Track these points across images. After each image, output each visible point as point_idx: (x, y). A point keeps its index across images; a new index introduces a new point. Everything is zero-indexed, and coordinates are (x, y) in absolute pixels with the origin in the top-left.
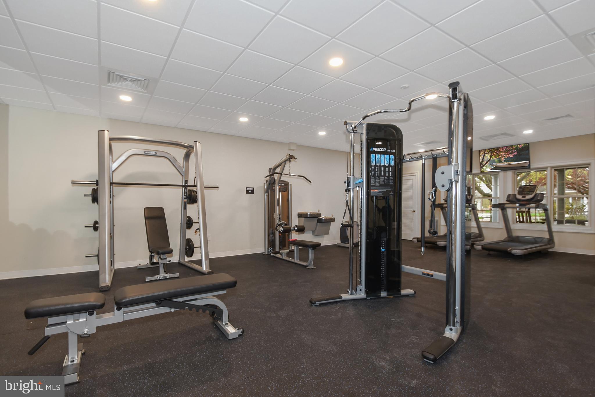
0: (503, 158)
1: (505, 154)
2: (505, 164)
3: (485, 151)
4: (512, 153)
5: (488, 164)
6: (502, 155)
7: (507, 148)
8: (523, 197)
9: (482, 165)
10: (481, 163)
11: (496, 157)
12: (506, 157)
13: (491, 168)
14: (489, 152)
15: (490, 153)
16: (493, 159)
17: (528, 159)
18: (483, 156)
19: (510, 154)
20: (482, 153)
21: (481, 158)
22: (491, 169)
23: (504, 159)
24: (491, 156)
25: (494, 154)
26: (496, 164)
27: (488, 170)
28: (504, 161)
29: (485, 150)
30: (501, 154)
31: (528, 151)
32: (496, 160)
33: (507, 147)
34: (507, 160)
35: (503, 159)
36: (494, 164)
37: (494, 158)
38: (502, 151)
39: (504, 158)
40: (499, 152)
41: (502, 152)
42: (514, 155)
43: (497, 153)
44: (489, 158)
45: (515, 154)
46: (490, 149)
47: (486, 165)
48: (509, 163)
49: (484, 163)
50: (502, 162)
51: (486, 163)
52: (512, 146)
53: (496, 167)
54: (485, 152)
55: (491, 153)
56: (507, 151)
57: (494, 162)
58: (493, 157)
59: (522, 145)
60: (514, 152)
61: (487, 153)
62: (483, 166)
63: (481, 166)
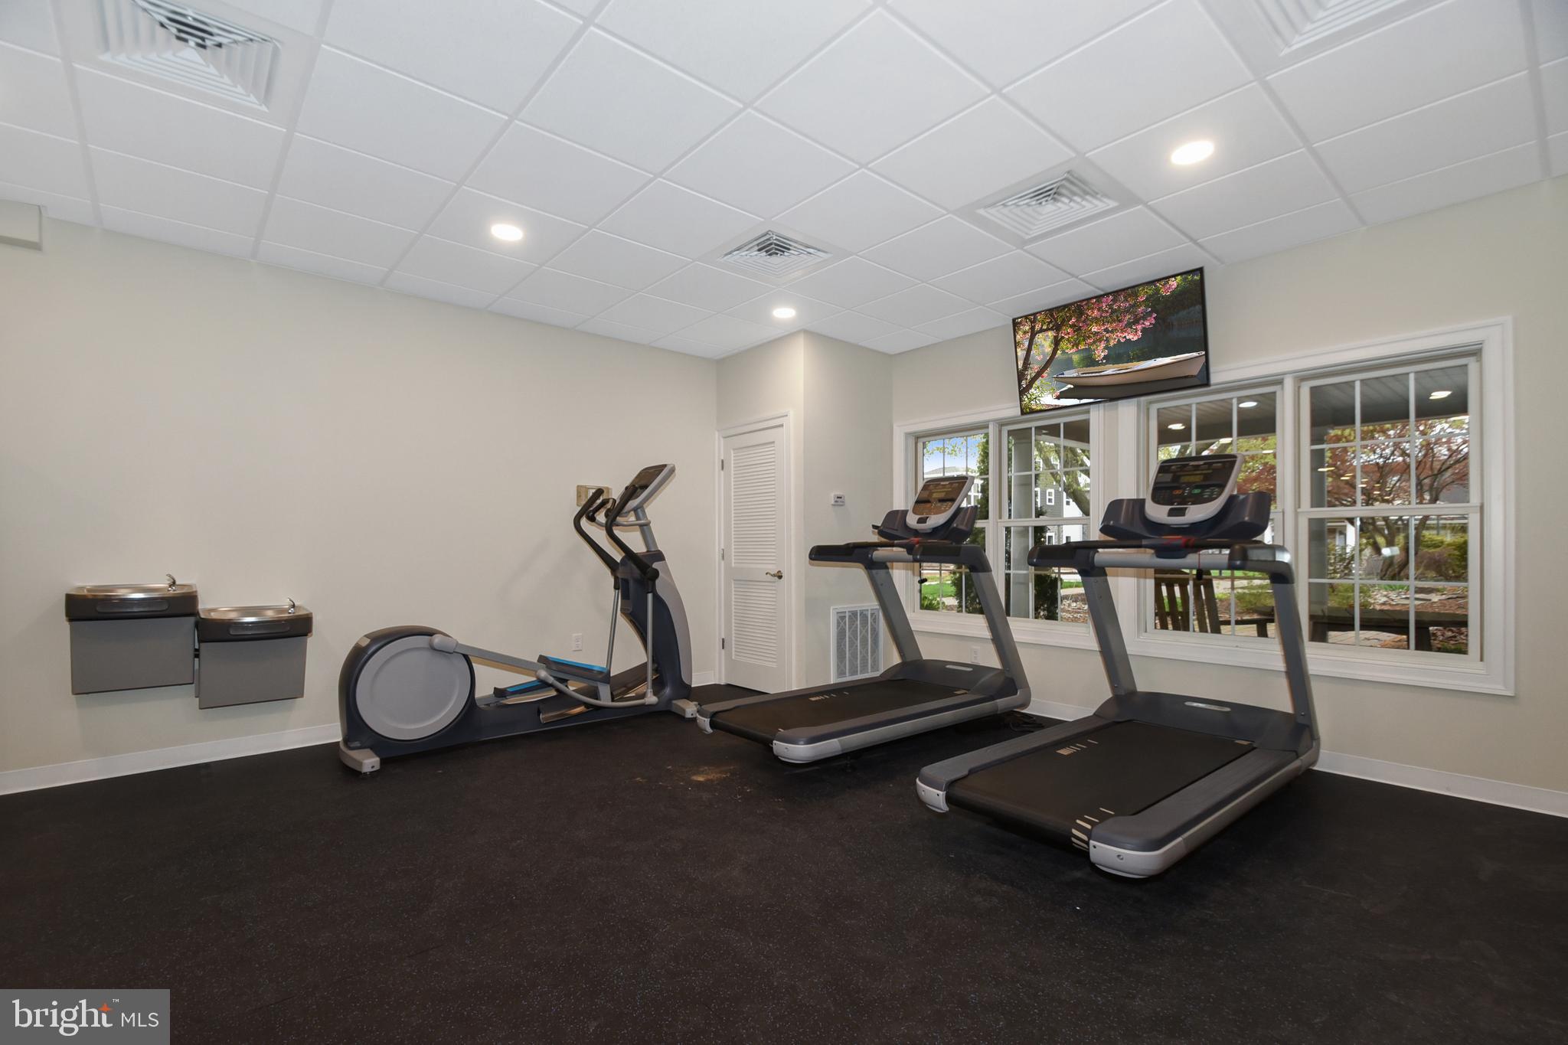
0: (1103, 345)
1: (1106, 330)
2: (1110, 370)
3: (1033, 322)
4: (1136, 322)
5: (1045, 374)
6: (1096, 333)
7: (1114, 301)
8: (1171, 513)
9: (1024, 384)
10: (1021, 376)
11: (1076, 345)
12: (1112, 343)
13: (1058, 393)
14: (1049, 323)
15: (1052, 329)
16: (1063, 352)
17: (1201, 343)
18: (1026, 344)
19: (1129, 325)
20: (1025, 333)
21: (1021, 353)
22: (1058, 398)
23: (1106, 352)
24: (1057, 342)
25: (1067, 332)
26: (1075, 375)
27: (1048, 400)
28: (1104, 358)
29: (1034, 314)
30: (1095, 329)
31: (1198, 307)
32: (1076, 358)
33: (1116, 293)
34: (1116, 355)
35: (1100, 353)
36: (1068, 374)
37: (1068, 349)
38: (1096, 318)
39: (1106, 348)
40: (1084, 322)
41: (1096, 320)
42: (1144, 330)
43: (1080, 329)
44: (1049, 350)
45: (1147, 323)
46: (1050, 312)
47: (1037, 383)
48: (1129, 365)
49: (1030, 374)
50: (1099, 365)
51: (1039, 374)
52: (1131, 291)
53: (1076, 387)
54: (1033, 328)
55: (1057, 328)
56: (1115, 316)
57: (1068, 364)
58: (1063, 345)
59: (1174, 283)
60: (1144, 318)
61: (1042, 331)
62: (1030, 385)
63: (1020, 385)
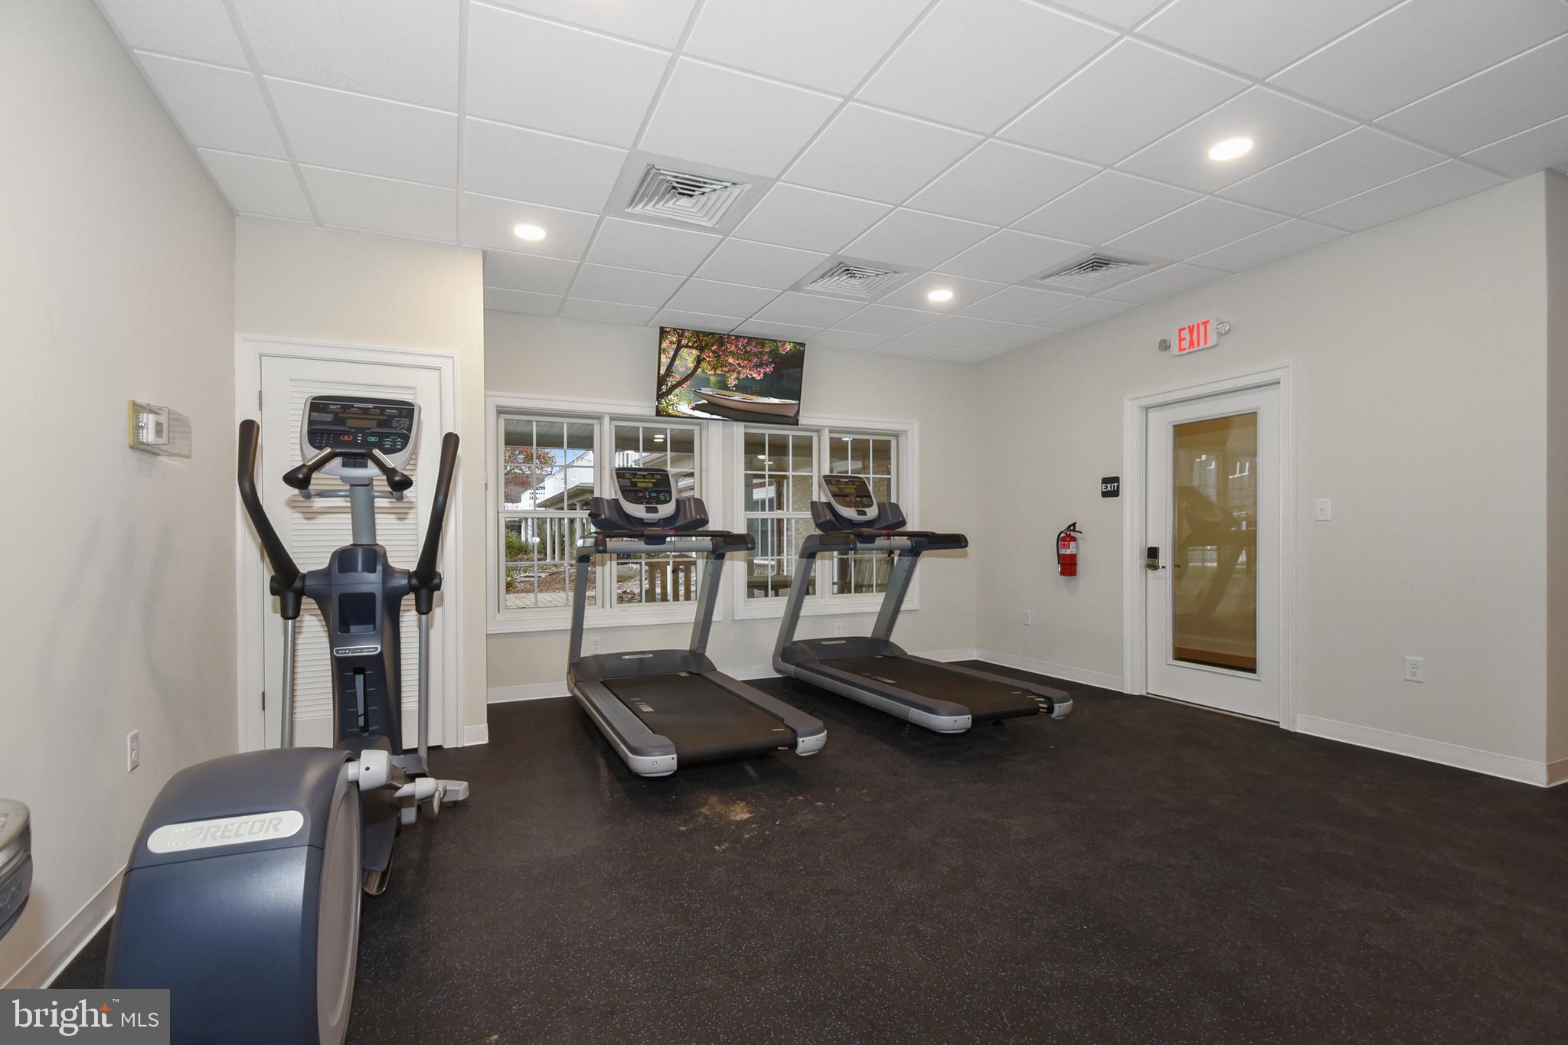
0: (735, 375)
1: (739, 364)
2: (738, 397)
3: (681, 336)
4: (761, 365)
5: (685, 385)
6: (731, 365)
7: (748, 344)
9: (664, 388)
10: (661, 380)
11: (715, 368)
12: (742, 376)
13: (694, 404)
14: (695, 342)
15: (696, 348)
16: (703, 371)
17: (796, 395)
18: (672, 353)
19: (756, 366)
20: (671, 343)
21: (665, 360)
22: (694, 409)
23: (736, 382)
24: (699, 361)
25: (708, 355)
26: (710, 393)
27: (684, 408)
28: (735, 386)
29: (683, 330)
30: (731, 360)
31: (800, 370)
32: (713, 379)
33: (750, 339)
34: (744, 387)
35: (732, 381)
36: (704, 390)
37: (706, 369)
38: (733, 352)
39: (737, 378)
40: (723, 351)
41: (732, 354)
42: (765, 374)
43: (719, 356)
44: (691, 365)
45: (768, 370)
46: (697, 334)
47: (677, 391)
48: (750, 396)
49: (671, 381)
50: (730, 390)
51: (679, 384)
52: (761, 342)
53: (710, 403)
54: (679, 341)
55: (701, 349)
56: (746, 355)
57: (706, 383)
58: (704, 365)
59: (788, 347)
60: (767, 366)
61: (687, 346)
62: (670, 391)
63: (659, 388)
